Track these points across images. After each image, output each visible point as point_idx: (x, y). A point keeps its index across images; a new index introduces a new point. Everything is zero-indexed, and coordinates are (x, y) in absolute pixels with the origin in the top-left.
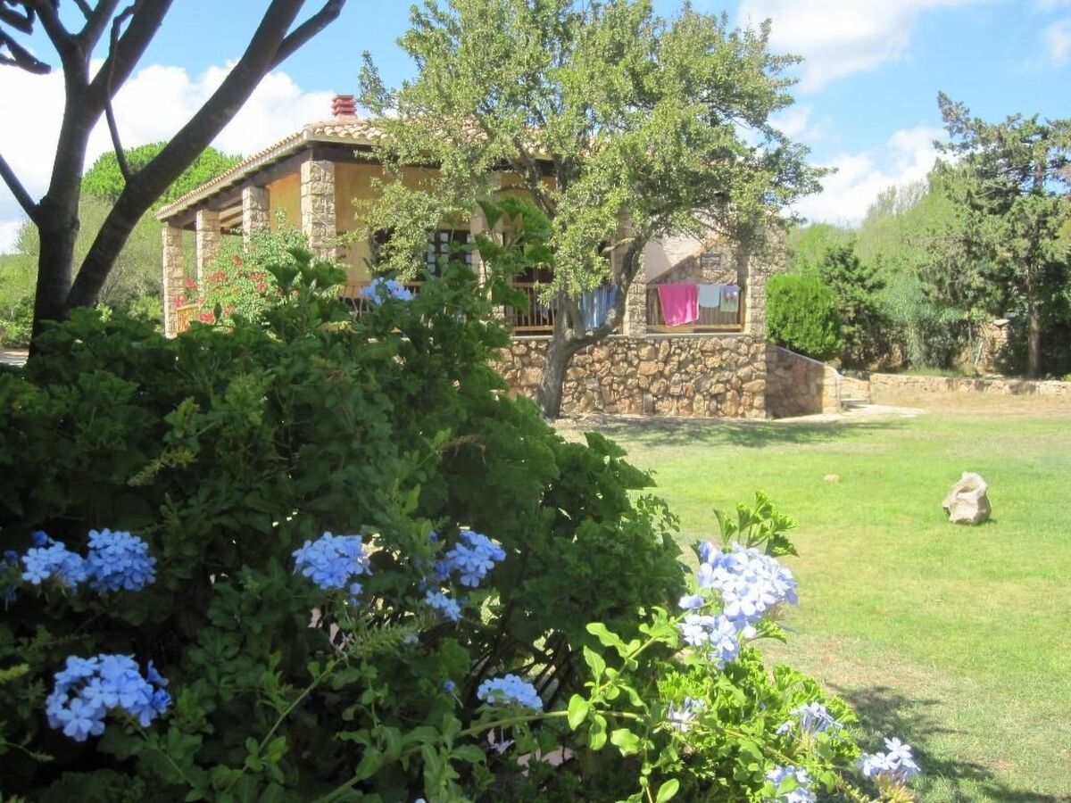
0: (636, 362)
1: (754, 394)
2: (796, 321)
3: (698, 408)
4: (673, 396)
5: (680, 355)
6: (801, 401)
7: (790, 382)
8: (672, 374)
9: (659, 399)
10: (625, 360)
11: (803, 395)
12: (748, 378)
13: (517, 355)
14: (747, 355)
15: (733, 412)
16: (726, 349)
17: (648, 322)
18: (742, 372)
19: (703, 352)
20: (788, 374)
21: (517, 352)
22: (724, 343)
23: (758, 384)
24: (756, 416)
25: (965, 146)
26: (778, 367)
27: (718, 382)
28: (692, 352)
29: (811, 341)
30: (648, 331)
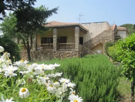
5: (62, 54)
13: (37, 54)
14: (74, 54)
16: (70, 53)
19: (66, 54)
30: (57, 50)
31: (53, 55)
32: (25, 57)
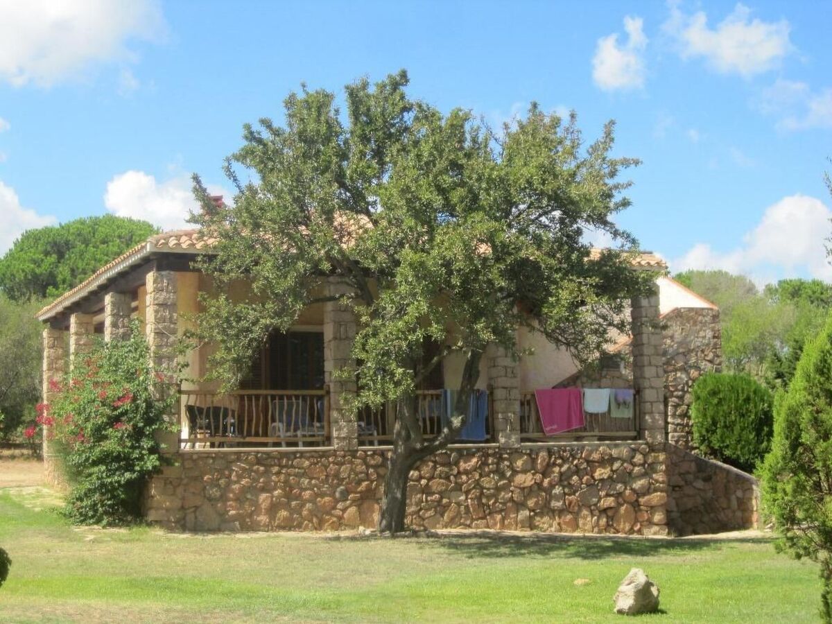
0: (508, 474)
1: (652, 508)
2: (725, 426)
3: (584, 524)
4: (553, 511)
5: (561, 466)
6: (722, 516)
7: (710, 494)
8: (552, 486)
9: (536, 514)
10: (497, 471)
11: (723, 509)
12: (645, 491)
13: (373, 466)
14: (643, 465)
15: (627, 528)
16: (617, 459)
17: (523, 430)
18: (638, 484)
19: (588, 462)
20: (708, 486)
21: (372, 462)
22: (614, 452)
23: (656, 498)
24: (655, 533)
26: (697, 478)
27: (608, 495)
28: (575, 462)
29: (742, 448)
30: (523, 440)
31: (503, 476)
32: (264, 496)
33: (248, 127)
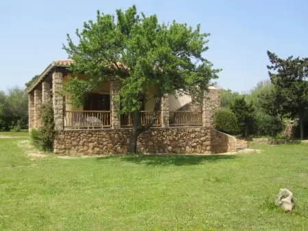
0: (166, 136)
1: (207, 146)
3: (188, 151)
4: (179, 147)
5: (181, 134)
7: (220, 141)
8: (178, 140)
9: (174, 148)
10: (162, 135)
12: (205, 141)
13: (125, 134)
14: (204, 133)
15: (200, 152)
16: (197, 131)
17: (170, 123)
18: (202, 139)
19: (189, 132)
23: (208, 143)
24: (207, 153)
25: (277, 67)
26: (216, 137)
27: (194, 142)
28: (185, 132)
30: (170, 126)
31: (164, 136)
32: (91, 144)
33: (85, 23)
